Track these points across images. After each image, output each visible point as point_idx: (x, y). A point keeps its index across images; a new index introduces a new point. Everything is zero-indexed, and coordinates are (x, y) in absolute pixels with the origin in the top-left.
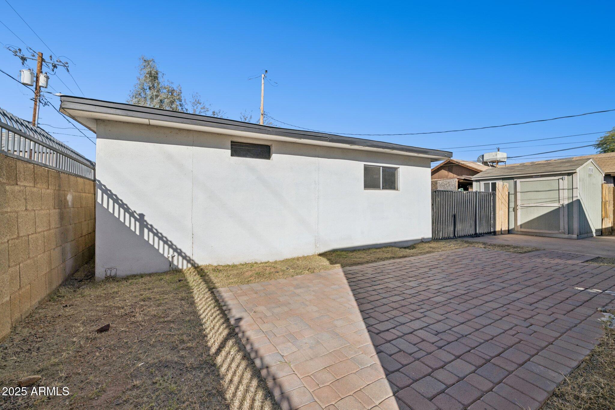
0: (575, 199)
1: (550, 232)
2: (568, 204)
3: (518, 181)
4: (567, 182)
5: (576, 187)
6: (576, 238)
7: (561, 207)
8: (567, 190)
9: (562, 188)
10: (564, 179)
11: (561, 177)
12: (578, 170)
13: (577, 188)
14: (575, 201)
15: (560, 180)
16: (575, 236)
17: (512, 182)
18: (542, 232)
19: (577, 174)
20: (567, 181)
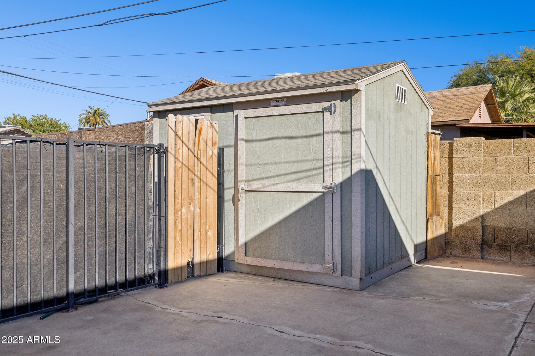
0: (356, 169)
1: (304, 268)
2: (341, 184)
3: (241, 114)
4: (340, 121)
5: (358, 127)
6: (358, 288)
7: (326, 192)
8: (339, 135)
9: (330, 130)
10: (335, 112)
11: (327, 104)
12: (361, 85)
13: (360, 129)
14: (356, 174)
15: (327, 114)
16: (355, 282)
17: (229, 116)
18: (286, 267)
19: (360, 96)
20: (340, 117)
